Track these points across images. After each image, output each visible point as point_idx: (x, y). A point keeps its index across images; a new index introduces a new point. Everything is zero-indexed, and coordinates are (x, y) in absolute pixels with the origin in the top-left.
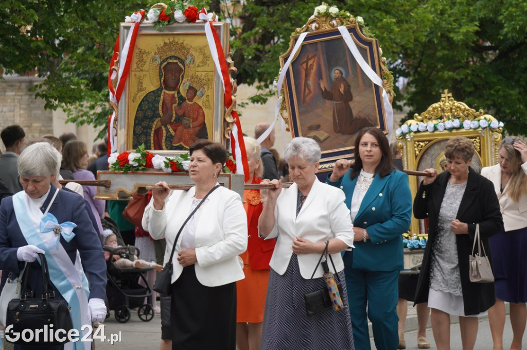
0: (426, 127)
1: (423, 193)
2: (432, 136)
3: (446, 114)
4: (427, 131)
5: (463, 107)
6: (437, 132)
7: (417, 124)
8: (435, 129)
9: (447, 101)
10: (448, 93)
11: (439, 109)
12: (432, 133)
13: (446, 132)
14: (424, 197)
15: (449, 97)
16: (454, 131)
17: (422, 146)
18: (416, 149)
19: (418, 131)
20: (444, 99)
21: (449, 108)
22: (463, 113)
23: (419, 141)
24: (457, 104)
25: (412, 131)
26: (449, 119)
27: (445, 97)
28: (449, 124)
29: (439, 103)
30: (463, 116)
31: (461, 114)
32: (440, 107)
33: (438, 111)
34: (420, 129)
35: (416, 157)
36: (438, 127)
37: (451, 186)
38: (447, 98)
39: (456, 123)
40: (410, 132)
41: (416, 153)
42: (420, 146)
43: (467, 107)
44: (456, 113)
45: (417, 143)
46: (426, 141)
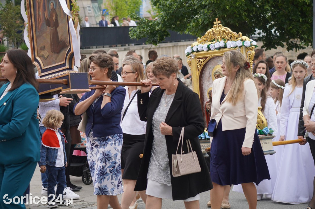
0: (202, 47)
1: (141, 100)
2: (207, 54)
3: (217, 37)
4: (203, 51)
5: (227, 31)
6: (210, 52)
7: (197, 46)
8: (209, 49)
9: (218, 27)
10: (218, 20)
11: (212, 33)
12: (207, 52)
13: (216, 51)
14: (142, 103)
15: (219, 24)
16: (221, 50)
17: (202, 62)
18: (198, 64)
19: (198, 51)
20: (215, 25)
21: (218, 32)
22: (227, 36)
23: (199, 58)
24: (223, 28)
25: (194, 52)
26: (218, 41)
27: (216, 24)
28: (217, 44)
29: (212, 29)
30: (228, 38)
31: (227, 37)
32: (213, 32)
33: (211, 35)
34: (199, 49)
35: (198, 70)
36: (210, 47)
37: (165, 96)
38: (217, 24)
39: (222, 44)
40: (193, 52)
41: (198, 67)
42: (200, 62)
43: (230, 31)
44: (223, 36)
45: (198, 59)
46: (204, 58)
